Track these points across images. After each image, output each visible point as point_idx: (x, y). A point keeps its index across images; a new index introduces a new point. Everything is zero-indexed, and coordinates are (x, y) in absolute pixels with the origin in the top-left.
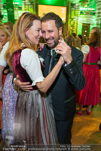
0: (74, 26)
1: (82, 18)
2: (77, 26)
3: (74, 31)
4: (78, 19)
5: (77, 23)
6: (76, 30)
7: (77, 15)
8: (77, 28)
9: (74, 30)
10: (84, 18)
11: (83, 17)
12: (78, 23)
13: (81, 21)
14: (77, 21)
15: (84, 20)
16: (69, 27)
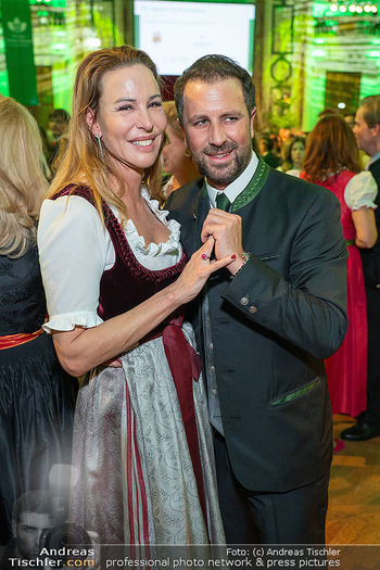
0: (289, 88)
1: (326, 47)
2: (302, 83)
3: (288, 106)
4: (307, 53)
5: (302, 73)
6: (297, 101)
7: (303, 38)
8: (302, 91)
9: (288, 101)
10: (332, 48)
11: (329, 44)
12: (308, 71)
13: (319, 60)
14: (303, 65)
15: (334, 58)
16: (267, 91)
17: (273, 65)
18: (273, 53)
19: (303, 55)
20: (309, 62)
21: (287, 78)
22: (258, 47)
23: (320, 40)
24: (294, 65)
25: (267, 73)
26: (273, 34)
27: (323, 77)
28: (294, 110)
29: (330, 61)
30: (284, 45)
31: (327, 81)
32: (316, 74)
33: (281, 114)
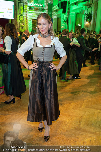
17: (19, 17)
18: (19, 14)
19: (26, 15)
20: (28, 17)
21: (23, 20)
22: (15, 12)
23: (30, 11)
24: (24, 17)
25: (18, 19)
26: (19, 9)
27: (32, 20)
28: (25, 28)
29: (33, 17)
30: (22, 12)
31: (33, 21)
32: (30, 20)
33: (22, 29)
